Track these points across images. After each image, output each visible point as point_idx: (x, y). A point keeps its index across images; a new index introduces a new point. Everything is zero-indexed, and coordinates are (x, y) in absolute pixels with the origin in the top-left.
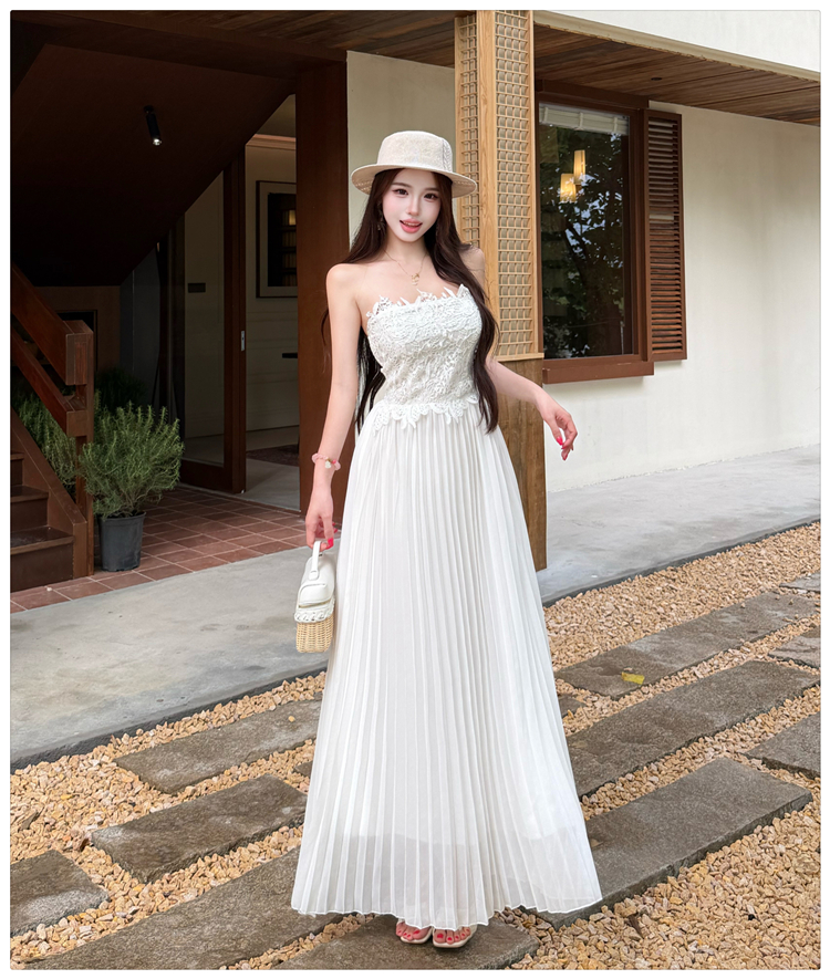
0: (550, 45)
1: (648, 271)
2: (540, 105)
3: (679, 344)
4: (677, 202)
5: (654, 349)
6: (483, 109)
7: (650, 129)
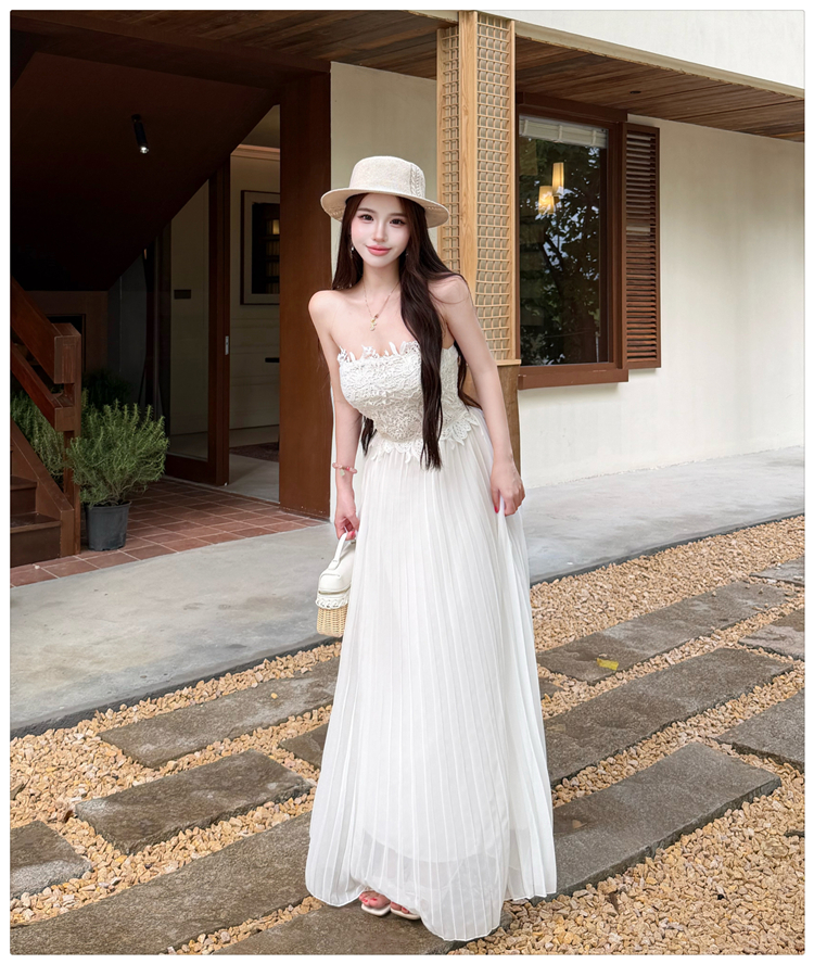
0: (532, 57)
1: (624, 282)
2: (521, 117)
3: (654, 354)
4: (653, 214)
5: (629, 357)
6: (464, 120)
7: (628, 143)
